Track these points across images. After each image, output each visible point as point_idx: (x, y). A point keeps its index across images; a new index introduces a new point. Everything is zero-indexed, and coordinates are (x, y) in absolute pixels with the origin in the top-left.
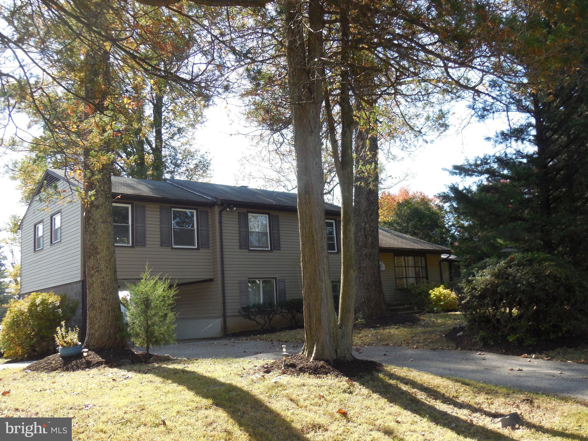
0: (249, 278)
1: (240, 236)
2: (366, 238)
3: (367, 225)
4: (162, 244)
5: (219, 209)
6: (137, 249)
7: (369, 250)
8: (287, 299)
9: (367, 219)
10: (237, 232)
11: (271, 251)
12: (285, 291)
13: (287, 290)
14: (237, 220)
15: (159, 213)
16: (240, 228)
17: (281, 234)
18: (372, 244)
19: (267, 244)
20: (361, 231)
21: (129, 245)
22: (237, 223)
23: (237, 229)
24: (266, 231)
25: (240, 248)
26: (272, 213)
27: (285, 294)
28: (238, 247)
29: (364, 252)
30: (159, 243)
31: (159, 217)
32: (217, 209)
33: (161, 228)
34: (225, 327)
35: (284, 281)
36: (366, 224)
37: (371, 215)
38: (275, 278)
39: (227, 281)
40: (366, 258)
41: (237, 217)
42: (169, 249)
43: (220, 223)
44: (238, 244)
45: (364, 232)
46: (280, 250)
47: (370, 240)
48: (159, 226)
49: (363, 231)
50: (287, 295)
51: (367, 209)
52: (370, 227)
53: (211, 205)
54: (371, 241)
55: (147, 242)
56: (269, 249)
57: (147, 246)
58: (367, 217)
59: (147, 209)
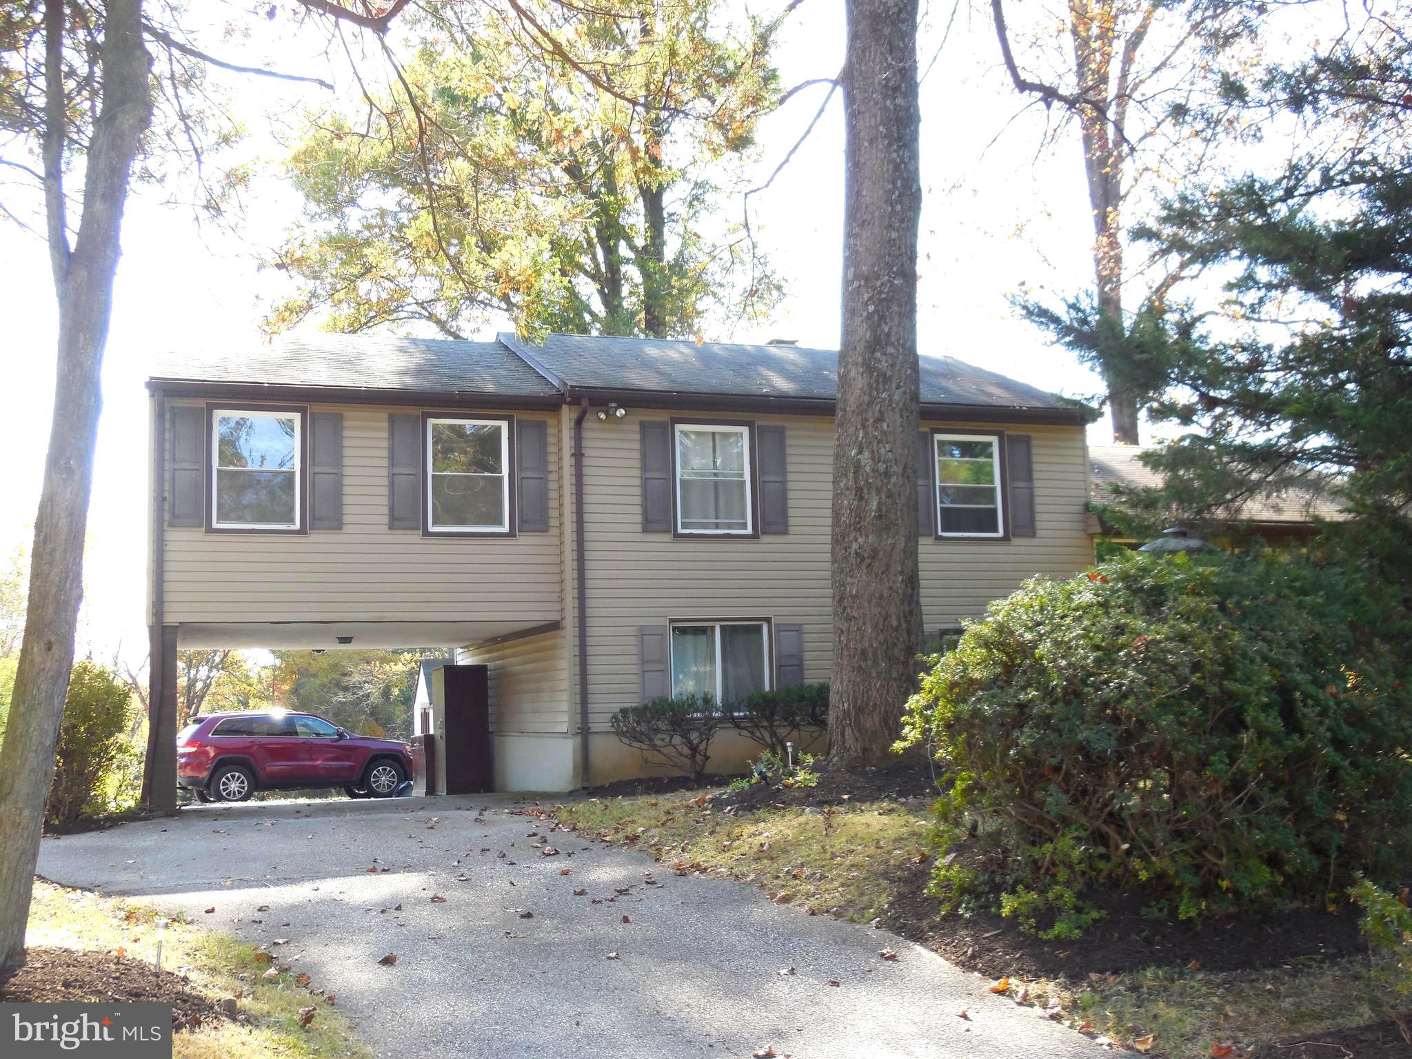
0: (671, 621)
1: (645, 495)
2: (861, 498)
3: (866, 454)
4: (396, 522)
5: (574, 416)
6: (315, 537)
7: (871, 538)
8: (807, 682)
9: (866, 433)
10: (637, 482)
11: (754, 536)
12: (801, 659)
13: (807, 655)
14: (637, 445)
15: (385, 435)
16: (644, 468)
17: (791, 485)
18: (880, 517)
19: (744, 516)
20: (846, 476)
21: (292, 527)
22: (637, 455)
23: (637, 473)
24: (741, 475)
25: (645, 530)
26: (762, 421)
27: (800, 666)
28: (639, 528)
29: (855, 546)
30: (386, 520)
31: (385, 444)
32: (567, 415)
33: (392, 477)
34: (585, 764)
35: (798, 629)
36: (860, 452)
37: (880, 419)
38: (768, 620)
39: (596, 629)
40: (859, 565)
41: (637, 437)
42: (415, 537)
43: (578, 455)
44: (639, 519)
45: (856, 479)
46: (786, 532)
47: (874, 505)
48: (385, 472)
49: (851, 475)
50: (807, 673)
51: (866, 399)
52: (875, 459)
53: (550, 404)
54: (879, 509)
55: (346, 519)
56: (749, 531)
57: (346, 529)
58: (864, 426)
59: (346, 423)
